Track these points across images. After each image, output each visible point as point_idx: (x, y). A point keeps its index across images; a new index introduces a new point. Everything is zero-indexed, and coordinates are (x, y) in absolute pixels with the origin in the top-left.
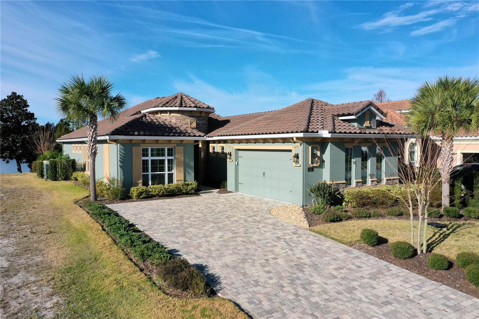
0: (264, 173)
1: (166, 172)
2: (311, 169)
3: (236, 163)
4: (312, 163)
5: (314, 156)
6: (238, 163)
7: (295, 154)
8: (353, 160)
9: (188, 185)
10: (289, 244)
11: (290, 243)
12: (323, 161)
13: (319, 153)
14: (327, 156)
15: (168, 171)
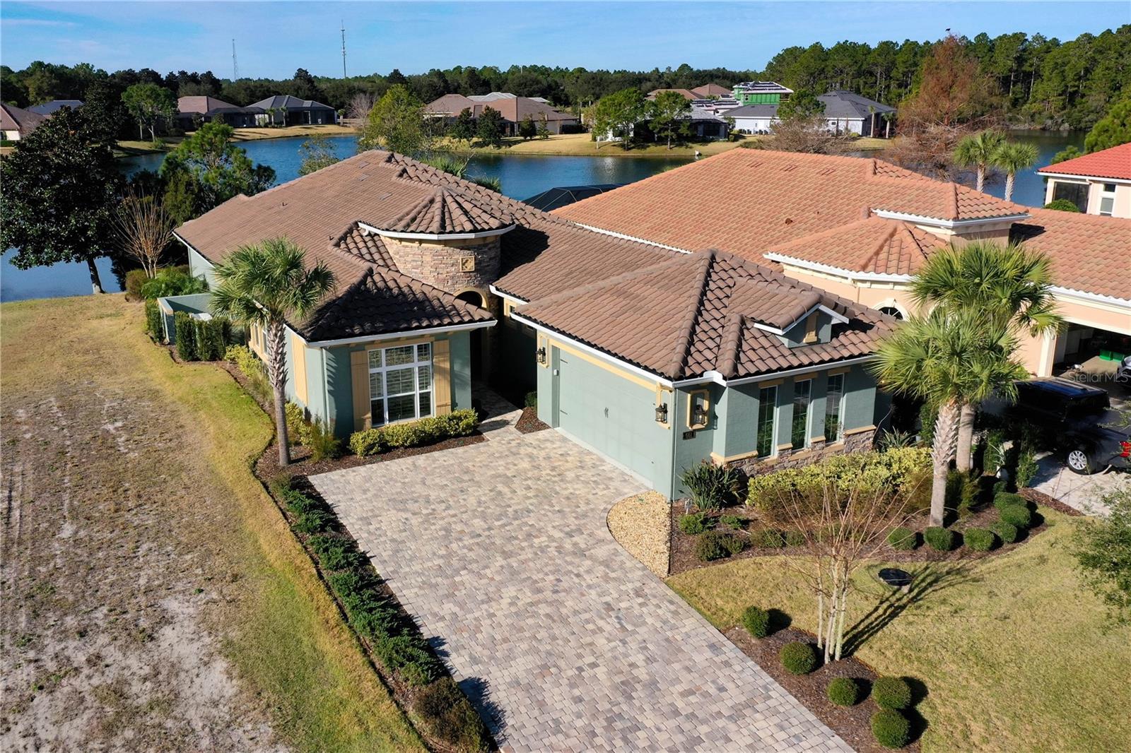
0: (606, 411)
1: (417, 392)
2: (689, 435)
3: (555, 371)
4: (692, 424)
5: (696, 408)
6: (558, 372)
7: (661, 406)
8: (777, 411)
9: (460, 419)
10: (622, 626)
11: (625, 624)
12: (713, 417)
13: (706, 405)
14: (721, 408)
15: (420, 388)
